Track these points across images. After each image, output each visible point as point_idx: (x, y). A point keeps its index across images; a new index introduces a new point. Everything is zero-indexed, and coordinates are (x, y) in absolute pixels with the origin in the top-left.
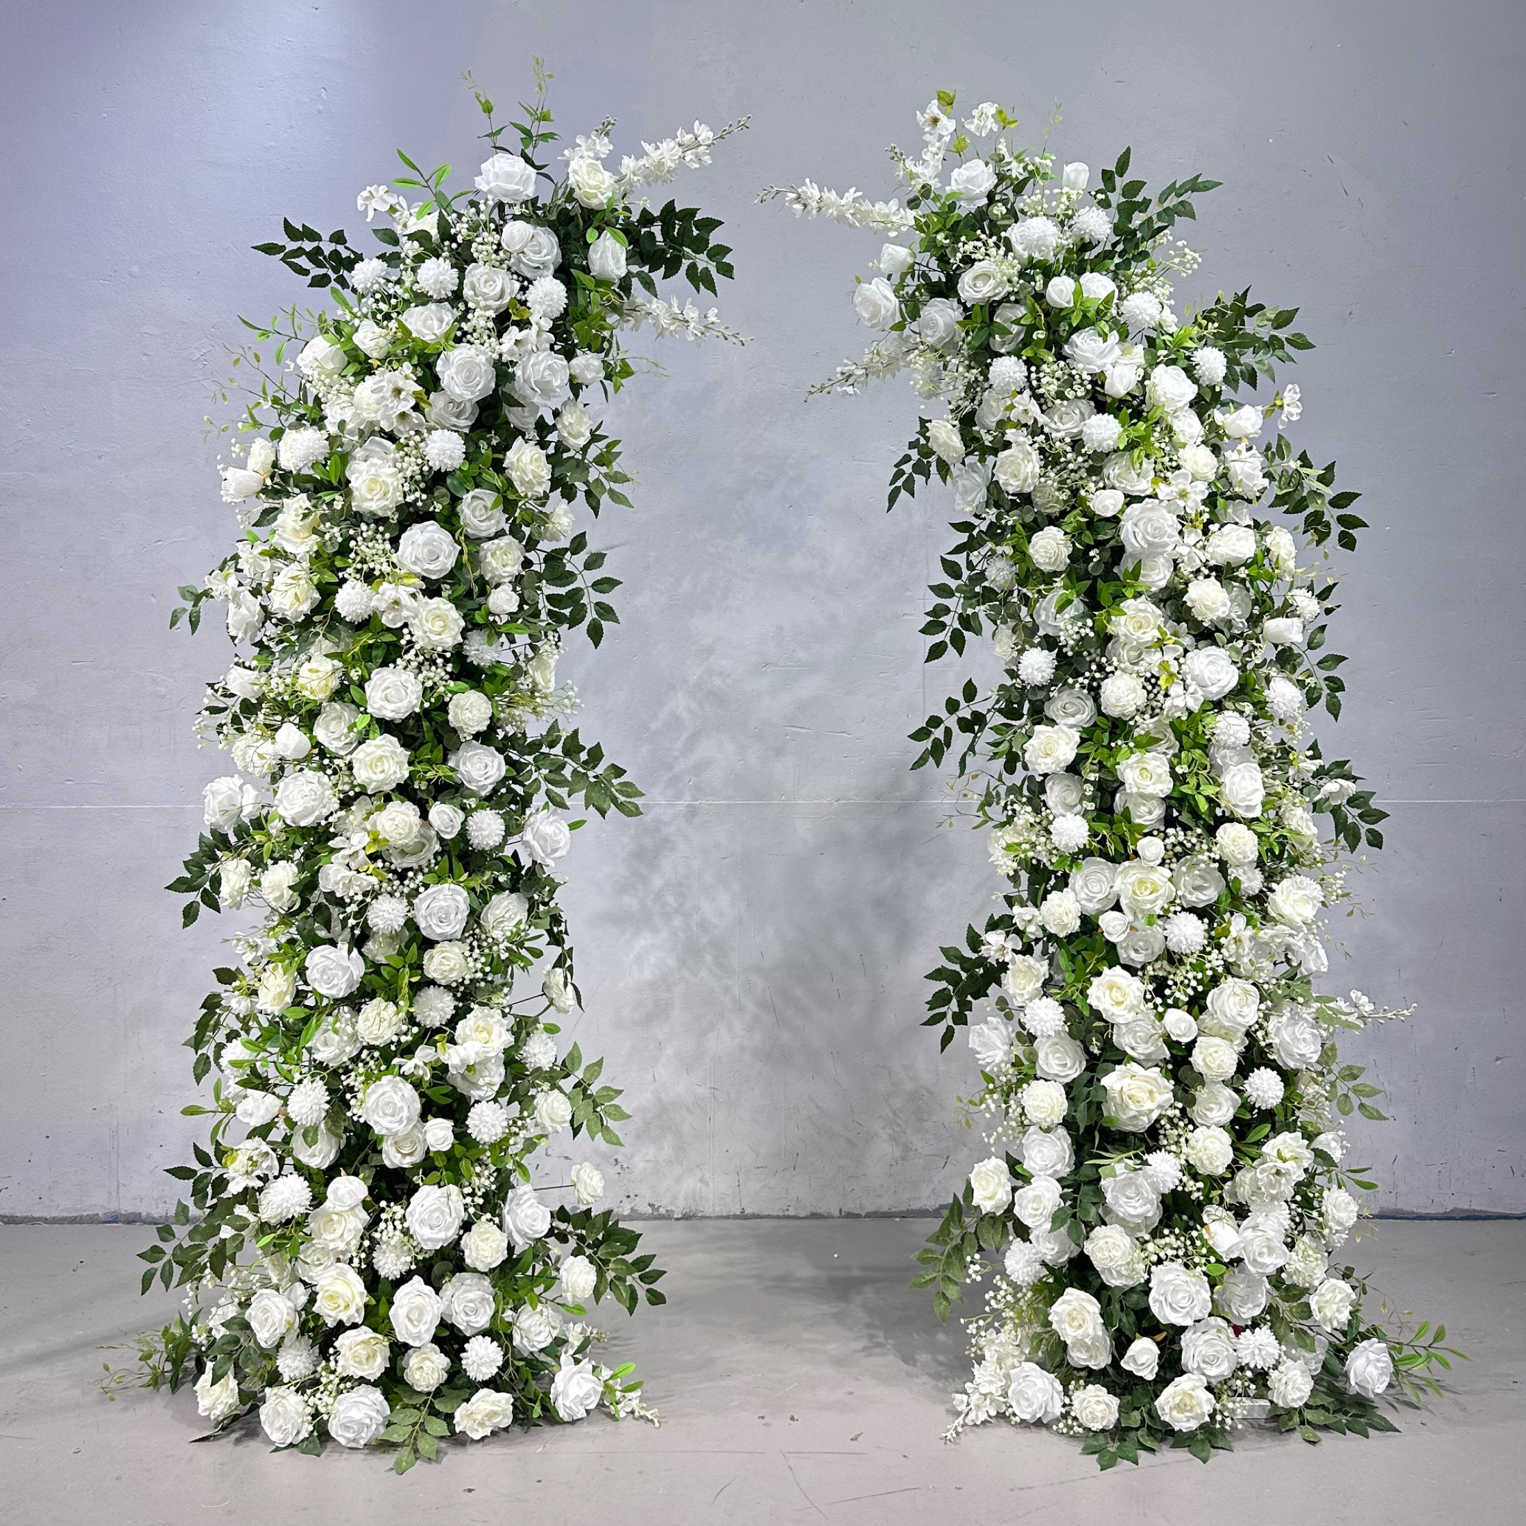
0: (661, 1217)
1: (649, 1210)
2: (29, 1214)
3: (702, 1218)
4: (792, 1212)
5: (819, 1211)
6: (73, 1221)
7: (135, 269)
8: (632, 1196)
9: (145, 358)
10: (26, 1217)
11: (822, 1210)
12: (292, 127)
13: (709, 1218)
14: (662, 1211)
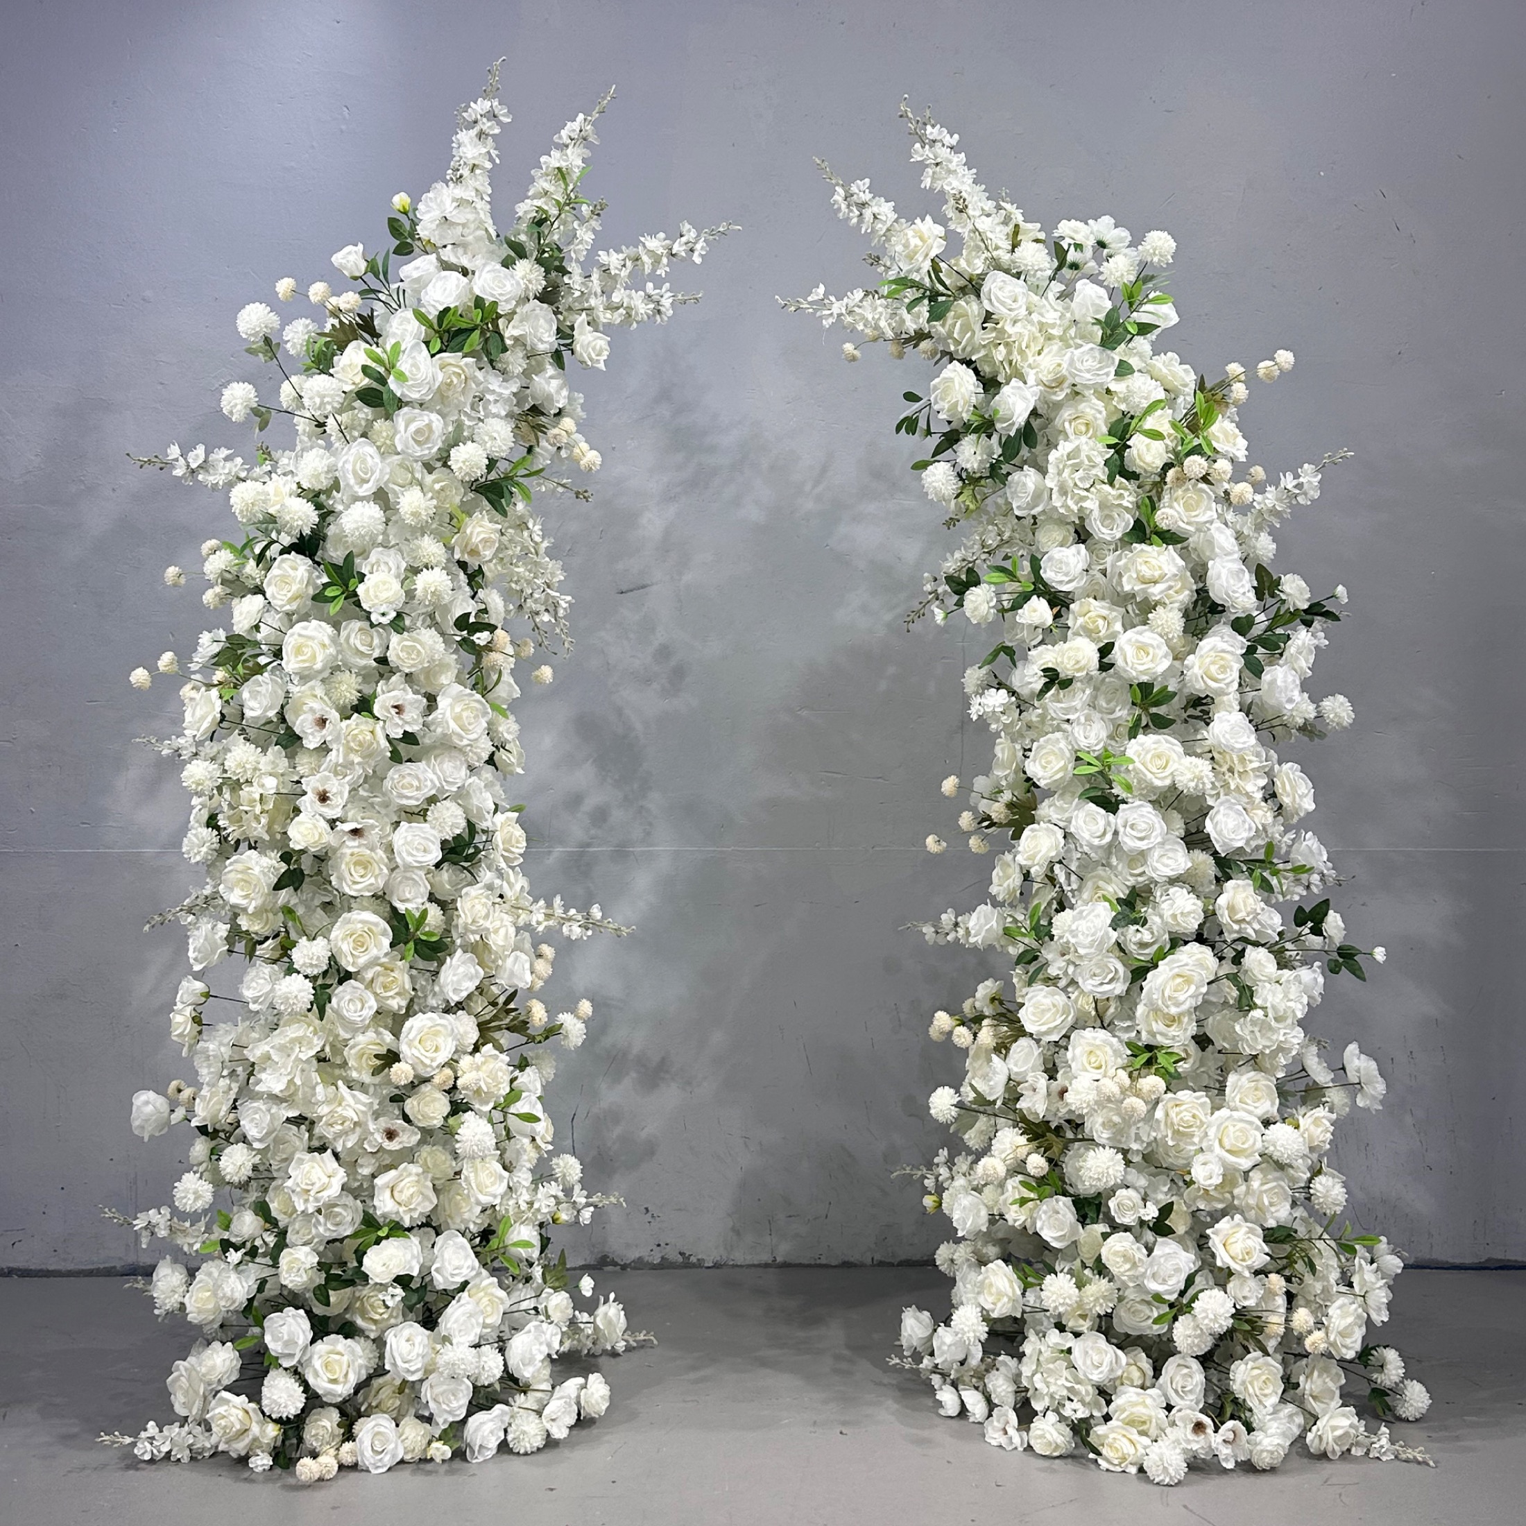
0: (693, 1266)
1: (680, 1259)
2: (43, 1267)
3: (734, 1266)
4: (823, 1261)
5: (852, 1260)
6: (90, 1273)
7: (148, 293)
8: (663, 1244)
9: (160, 387)
10: (41, 1270)
11: (854, 1257)
12: (313, 147)
13: (741, 1266)
14: (693, 1260)
